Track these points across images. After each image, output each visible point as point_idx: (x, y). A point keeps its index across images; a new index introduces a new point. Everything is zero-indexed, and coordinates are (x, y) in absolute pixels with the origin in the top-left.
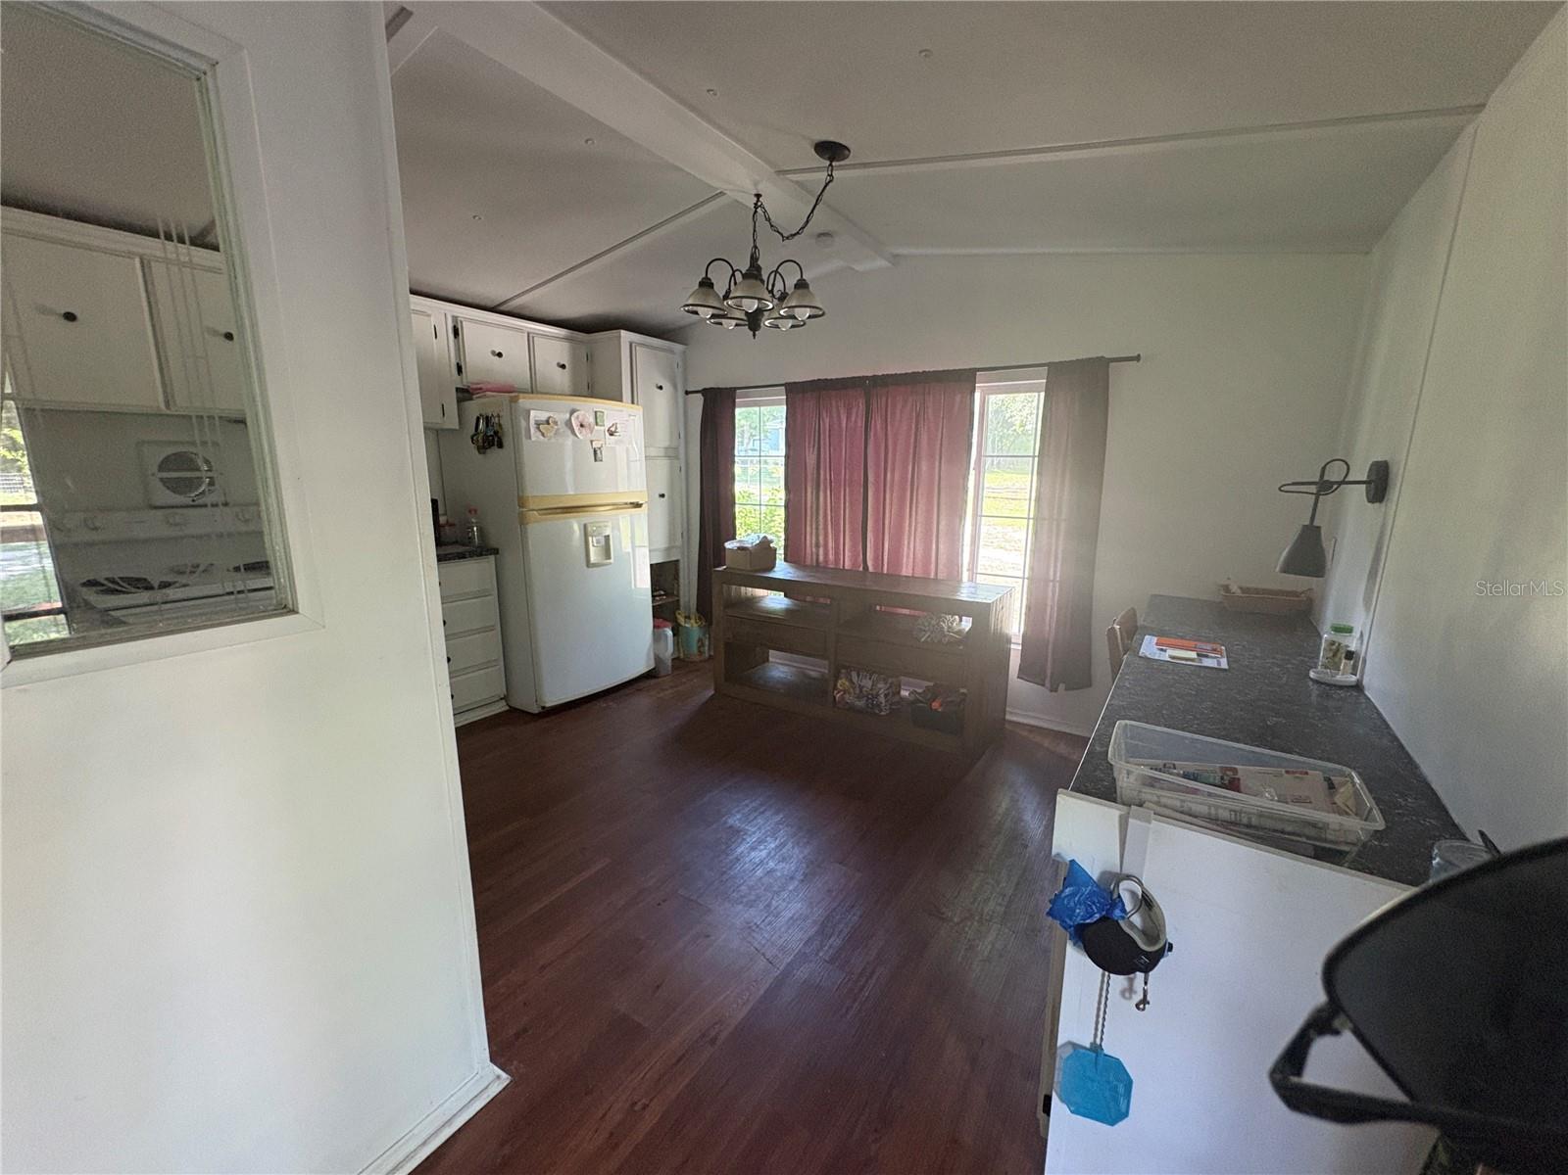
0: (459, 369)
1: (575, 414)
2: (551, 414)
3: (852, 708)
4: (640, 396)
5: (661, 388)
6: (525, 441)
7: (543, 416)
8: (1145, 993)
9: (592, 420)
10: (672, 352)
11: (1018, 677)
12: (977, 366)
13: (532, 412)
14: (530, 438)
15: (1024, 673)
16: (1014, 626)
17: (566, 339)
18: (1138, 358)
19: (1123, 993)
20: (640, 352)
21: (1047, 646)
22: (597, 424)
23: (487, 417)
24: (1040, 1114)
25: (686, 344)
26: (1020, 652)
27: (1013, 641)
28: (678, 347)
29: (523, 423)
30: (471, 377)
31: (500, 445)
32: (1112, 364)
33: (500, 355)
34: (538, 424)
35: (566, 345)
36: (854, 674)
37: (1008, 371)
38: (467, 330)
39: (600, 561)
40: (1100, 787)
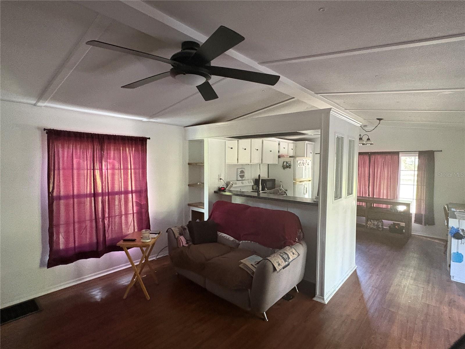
0: (279, 152)
2: (301, 161)
3: (371, 229)
4: (308, 155)
5: (311, 153)
6: (297, 167)
8: (464, 242)
9: (306, 162)
10: (312, 144)
11: (414, 223)
12: (399, 151)
13: (298, 161)
15: (416, 221)
16: (413, 211)
17: (293, 143)
18: (441, 151)
19: (461, 244)
20: (308, 145)
21: (422, 216)
23: (287, 162)
24: (448, 268)
25: (314, 142)
26: (414, 217)
27: (413, 214)
28: (313, 143)
29: (297, 163)
30: (281, 153)
31: (290, 168)
32: (435, 152)
33: (285, 148)
34: (299, 163)
35: (292, 144)
36: (372, 221)
37: (408, 152)
38: (281, 144)
39: (305, 193)
40: (455, 217)
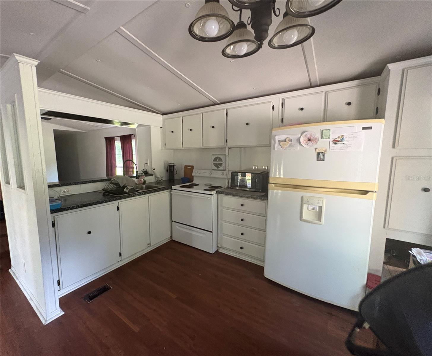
0: (282, 120)
1: (305, 134)
2: (289, 136)
6: (272, 150)
7: (283, 138)
9: (318, 135)
13: (276, 137)
14: (275, 149)
22: (322, 138)
29: (271, 142)
33: (302, 109)
34: (280, 141)
39: (311, 220)
